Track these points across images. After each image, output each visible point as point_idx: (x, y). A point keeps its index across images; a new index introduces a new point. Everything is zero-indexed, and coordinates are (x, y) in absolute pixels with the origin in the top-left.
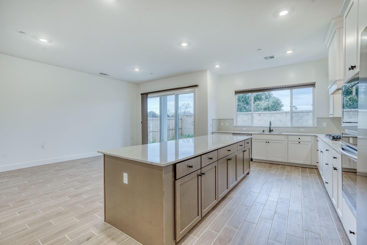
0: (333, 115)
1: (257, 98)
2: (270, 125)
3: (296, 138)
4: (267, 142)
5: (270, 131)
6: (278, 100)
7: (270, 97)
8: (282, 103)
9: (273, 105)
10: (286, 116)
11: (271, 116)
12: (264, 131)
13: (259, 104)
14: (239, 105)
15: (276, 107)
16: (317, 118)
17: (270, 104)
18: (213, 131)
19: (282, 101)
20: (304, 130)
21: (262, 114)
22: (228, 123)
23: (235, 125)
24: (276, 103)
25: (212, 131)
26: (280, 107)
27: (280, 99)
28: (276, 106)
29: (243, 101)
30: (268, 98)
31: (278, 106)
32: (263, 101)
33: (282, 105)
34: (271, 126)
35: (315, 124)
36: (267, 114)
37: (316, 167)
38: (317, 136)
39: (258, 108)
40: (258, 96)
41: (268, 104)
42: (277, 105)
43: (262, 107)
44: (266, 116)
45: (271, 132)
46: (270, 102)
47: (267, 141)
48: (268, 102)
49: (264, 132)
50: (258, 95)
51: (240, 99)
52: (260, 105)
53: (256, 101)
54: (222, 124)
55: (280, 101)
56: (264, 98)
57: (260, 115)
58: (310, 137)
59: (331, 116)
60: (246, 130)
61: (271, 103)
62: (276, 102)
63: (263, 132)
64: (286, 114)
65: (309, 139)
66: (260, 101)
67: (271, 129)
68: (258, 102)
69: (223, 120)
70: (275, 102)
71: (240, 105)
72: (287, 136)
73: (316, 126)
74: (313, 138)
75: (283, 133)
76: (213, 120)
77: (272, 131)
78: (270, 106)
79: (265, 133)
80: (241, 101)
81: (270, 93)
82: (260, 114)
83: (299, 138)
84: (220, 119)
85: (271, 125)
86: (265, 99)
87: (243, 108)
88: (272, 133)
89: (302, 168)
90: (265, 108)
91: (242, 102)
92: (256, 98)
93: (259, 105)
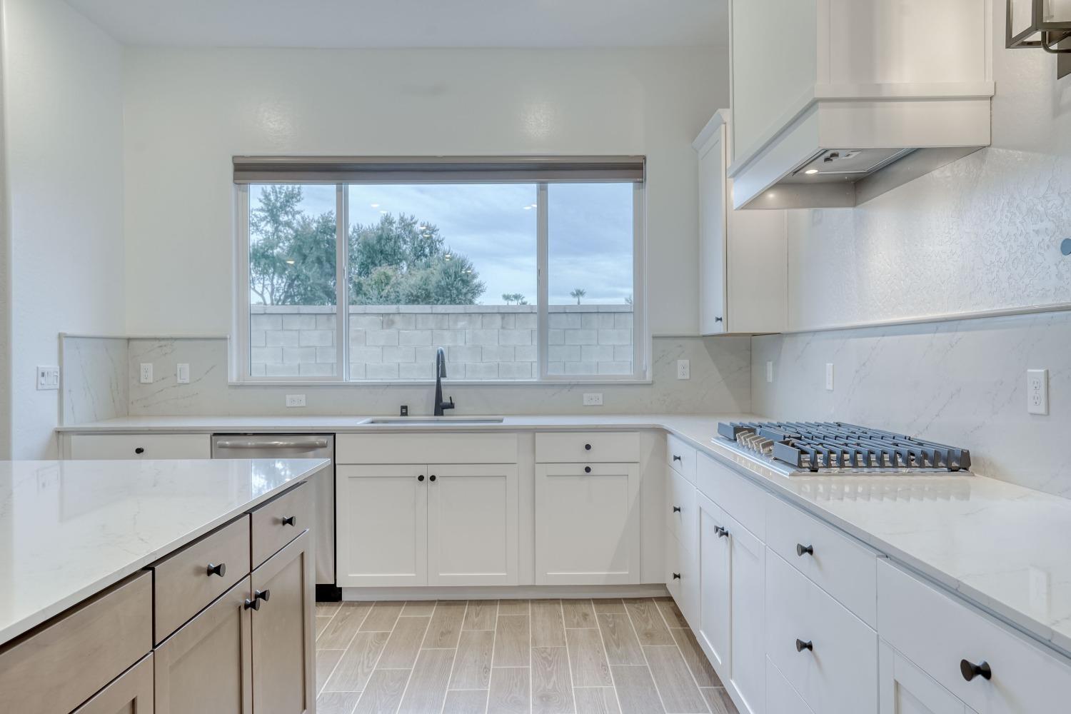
0: (724, 320)
1: (382, 252)
2: (441, 372)
3: (571, 448)
4: (421, 478)
5: (441, 407)
6: (462, 264)
7: (431, 253)
8: (476, 281)
9: (443, 283)
10: (503, 328)
11: (441, 329)
12: (404, 411)
13: (388, 278)
14: (302, 277)
15: (455, 292)
16: (654, 337)
17: (434, 280)
18: (68, 424)
19: (476, 271)
20: (601, 399)
21: (397, 318)
22: (187, 366)
23: (233, 377)
24: (456, 278)
25: (55, 424)
26: (469, 296)
27: (470, 260)
28: (457, 289)
29: (319, 260)
30: (426, 256)
31: (464, 291)
32: (404, 265)
33: (479, 286)
34: (443, 380)
35: (644, 368)
36: (419, 317)
37: (662, 594)
38: (663, 433)
39: (384, 293)
40: (383, 242)
41: (426, 281)
42: (460, 285)
43: (400, 289)
44: (416, 329)
45: (442, 415)
46: (432, 273)
47: (422, 471)
48: (425, 269)
49: (406, 414)
50: (384, 237)
51: (306, 251)
52: (393, 280)
53: (377, 262)
54: (148, 372)
55: (469, 268)
56: (408, 252)
57: (387, 320)
58: (635, 436)
59: (719, 328)
60: (303, 404)
61: (436, 277)
62: (456, 273)
63: (403, 414)
64: (503, 318)
65: (632, 446)
66: (394, 266)
67: (446, 400)
68: (385, 269)
69: (157, 344)
70: (452, 271)
71: (307, 278)
72: (528, 436)
73: (649, 378)
74: (650, 439)
75: (509, 421)
76: (65, 340)
77: (451, 406)
78: (431, 287)
79: (411, 422)
80: (310, 260)
81: (434, 236)
82: (391, 316)
83: (588, 447)
84: (129, 340)
85: (444, 375)
86: (412, 257)
87: (320, 293)
88: (448, 418)
89: (602, 607)
90: (412, 294)
91: (313, 262)
92: (375, 251)
93: (387, 284)
